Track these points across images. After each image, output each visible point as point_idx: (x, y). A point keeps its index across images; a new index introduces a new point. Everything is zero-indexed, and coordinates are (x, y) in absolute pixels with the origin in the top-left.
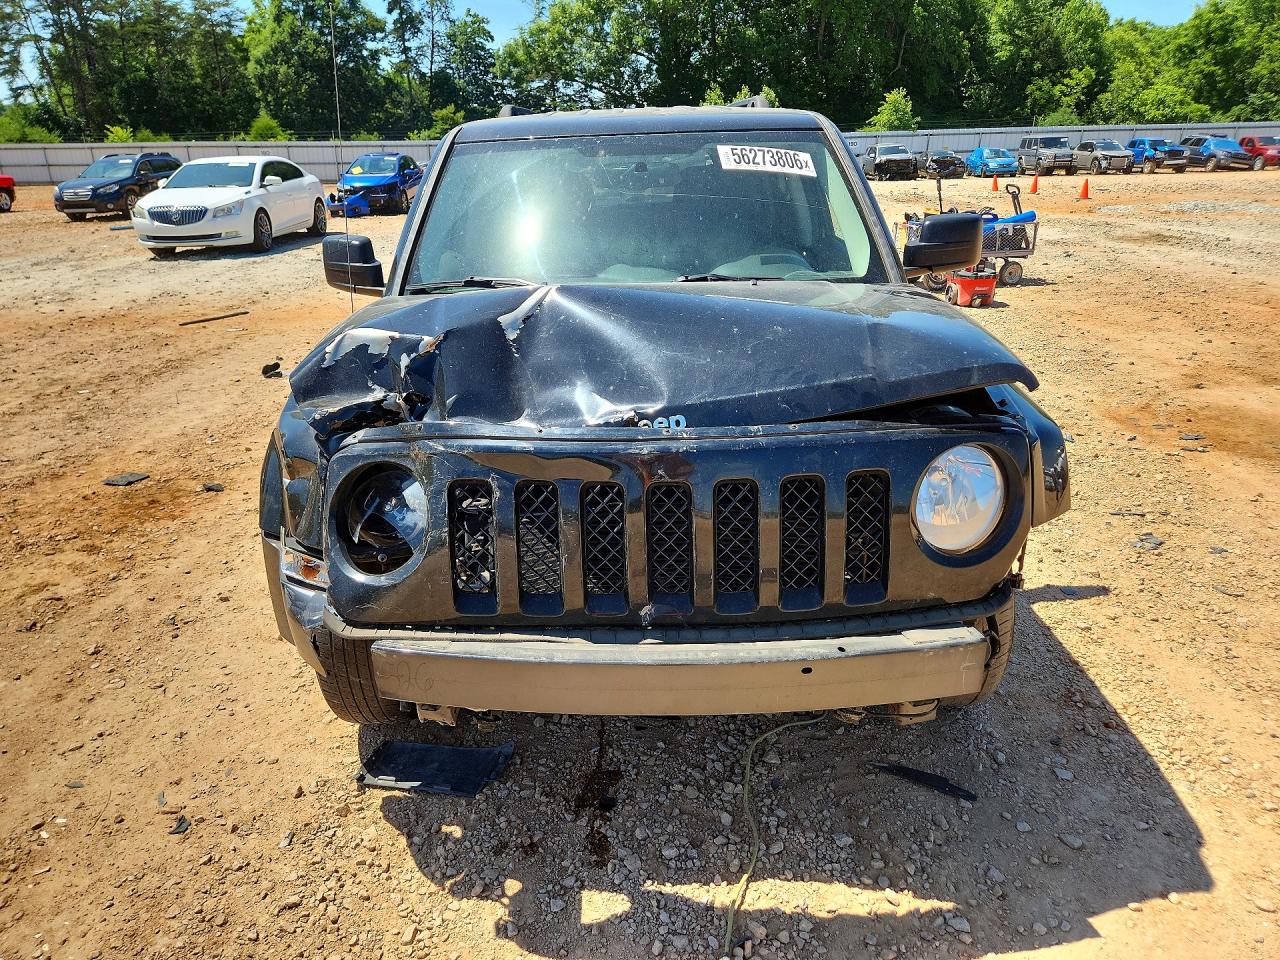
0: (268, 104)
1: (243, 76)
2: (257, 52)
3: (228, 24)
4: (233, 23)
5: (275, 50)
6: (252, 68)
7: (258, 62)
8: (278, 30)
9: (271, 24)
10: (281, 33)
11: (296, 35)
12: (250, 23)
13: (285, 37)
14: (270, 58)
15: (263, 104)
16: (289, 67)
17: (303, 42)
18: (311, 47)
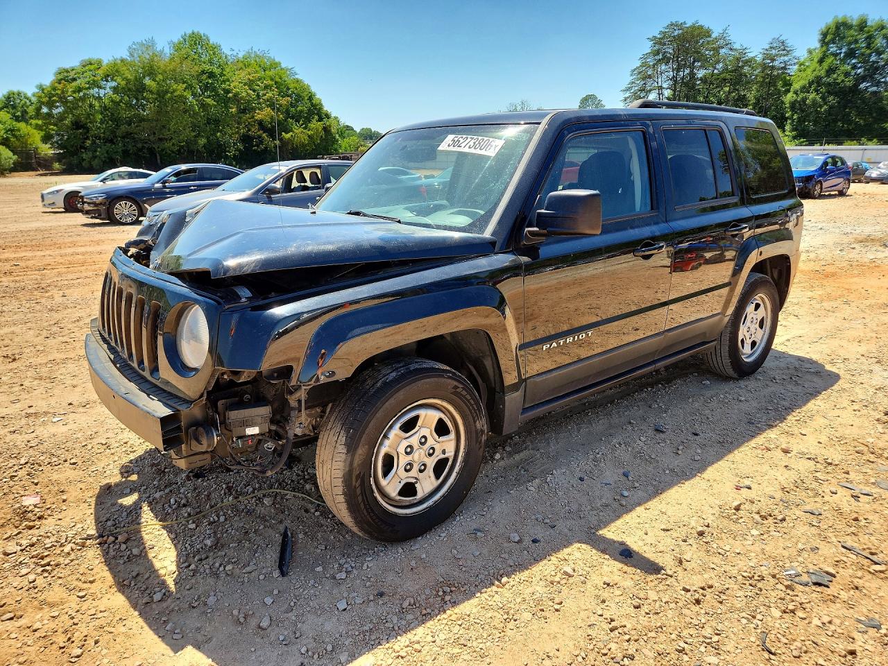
0: (793, 121)
1: (783, 102)
2: (796, 86)
3: (784, 68)
4: (788, 67)
5: (811, 84)
6: (789, 98)
7: (796, 93)
8: (818, 68)
9: (815, 65)
10: (820, 70)
11: (831, 71)
12: (800, 65)
13: (823, 73)
14: (805, 89)
15: (789, 121)
16: (818, 94)
17: (835, 76)
18: (842, 77)
